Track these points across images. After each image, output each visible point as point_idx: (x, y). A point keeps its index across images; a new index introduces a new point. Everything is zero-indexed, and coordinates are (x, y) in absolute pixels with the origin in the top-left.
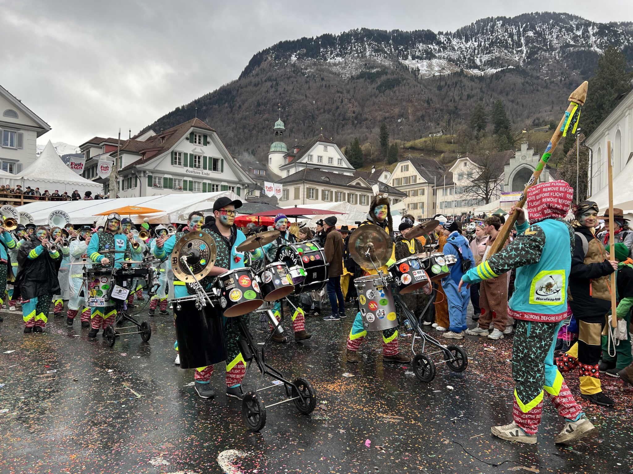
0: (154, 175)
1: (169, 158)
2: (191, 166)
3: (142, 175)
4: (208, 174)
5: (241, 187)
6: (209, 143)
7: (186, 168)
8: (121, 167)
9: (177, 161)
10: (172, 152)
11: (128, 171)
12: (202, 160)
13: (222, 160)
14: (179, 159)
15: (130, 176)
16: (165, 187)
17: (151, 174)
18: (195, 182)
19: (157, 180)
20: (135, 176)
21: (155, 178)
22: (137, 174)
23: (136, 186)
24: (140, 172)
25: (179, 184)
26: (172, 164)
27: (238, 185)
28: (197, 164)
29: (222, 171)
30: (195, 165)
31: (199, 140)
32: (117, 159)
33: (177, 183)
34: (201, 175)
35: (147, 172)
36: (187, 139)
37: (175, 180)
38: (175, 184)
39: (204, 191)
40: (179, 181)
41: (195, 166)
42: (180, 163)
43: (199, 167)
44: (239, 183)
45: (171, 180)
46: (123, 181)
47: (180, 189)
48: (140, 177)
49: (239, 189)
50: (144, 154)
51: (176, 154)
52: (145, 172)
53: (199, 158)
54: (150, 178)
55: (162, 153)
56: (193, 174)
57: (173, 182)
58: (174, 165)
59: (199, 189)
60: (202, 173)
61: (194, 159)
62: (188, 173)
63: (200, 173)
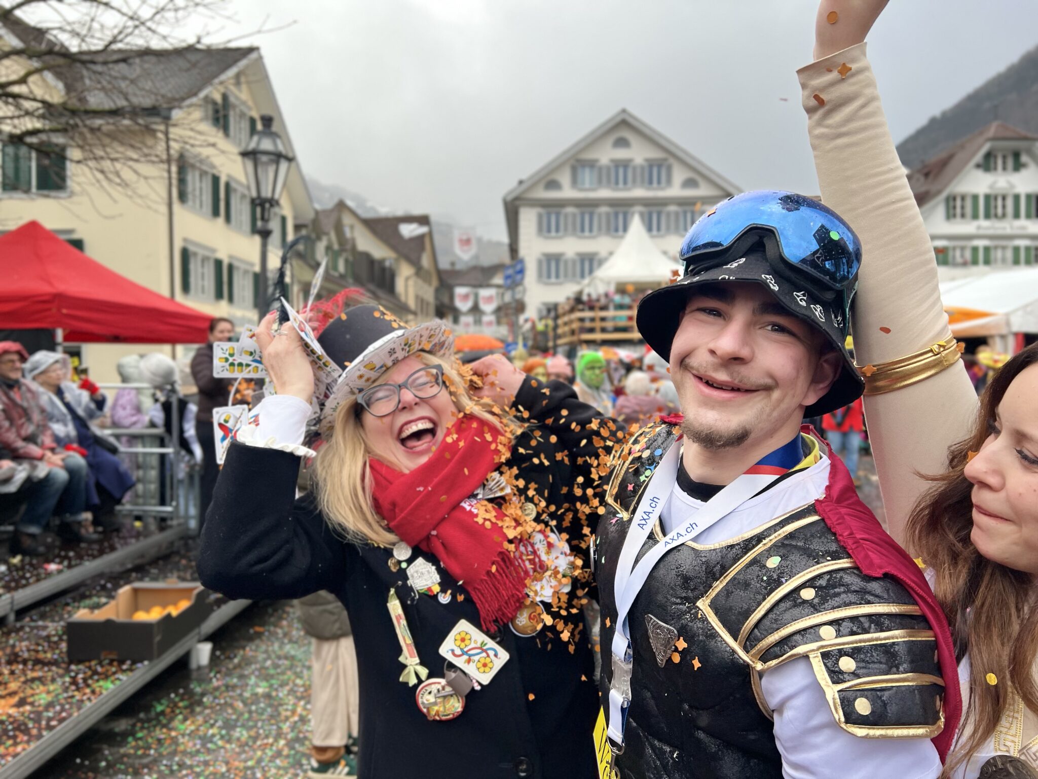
1: (941, 211)
2: (987, 216)
4: (1023, 228)
6: (1024, 166)
7: (975, 224)
9: (958, 211)
10: (947, 198)
12: (1010, 203)
14: (963, 207)
18: (996, 247)
25: (962, 256)
26: (948, 219)
28: (1000, 210)
30: (996, 214)
31: (1004, 163)
33: (958, 253)
34: (1008, 231)
36: (978, 166)
37: (954, 248)
38: (954, 257)
39: (1016, 262)
40: (963, 249)
41: (996, 216)
43: (1004, 215)
45: (946, 249)
47: (965, 264)
51: (954, 199)
53: (1004, 198)
56: (991, 232)
57: (951, 253)
58: (953, 220)
59: (1004, 260)
60: (1012, 228)
61: (992, 203)
62: (982, 232)
63: (1004, 228)
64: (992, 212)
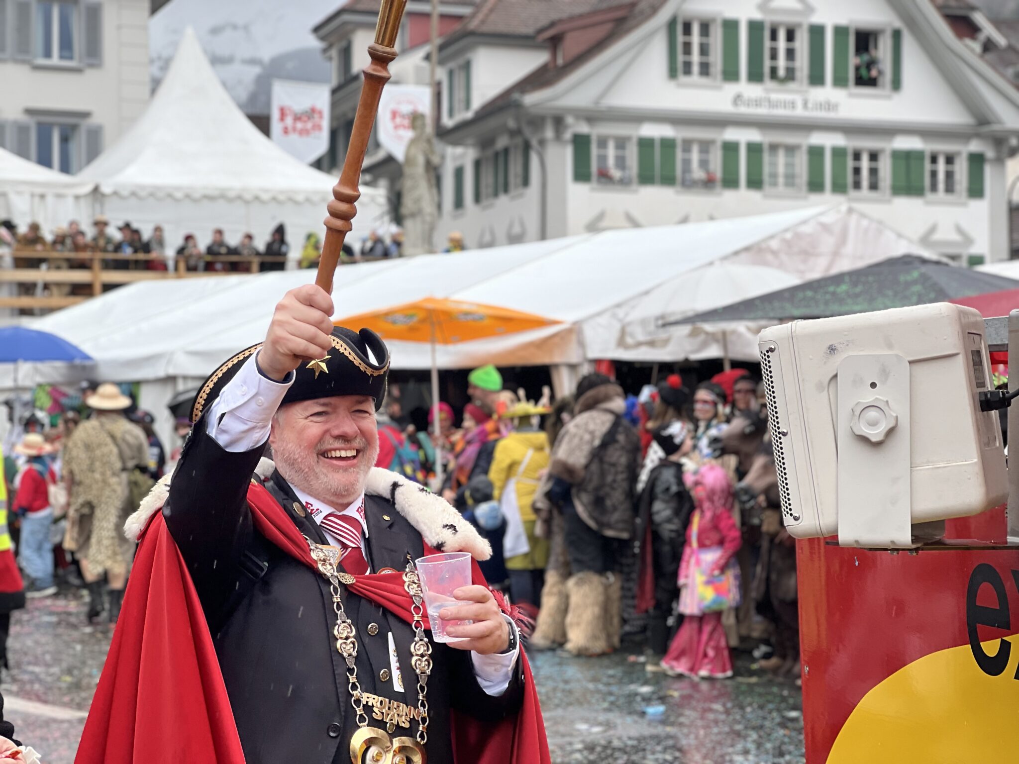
0: (595, 131)
1: (658, 51)
2: (755, 76)
3: (549, 133)
4: (830, 106)
5: (990, 153)
7: (731, 89)
8: (468, 104)
9: (696, 57)
10: (672, 25)
11: (492, 123)
12: (802, 44)
13: (897, 35)
14: (704, 50)
15: (502, 142)
16: (646, 178)
17: (583, 128)
18: (774, 148)
19: (611, 152)
20: (519, 140)
21: (603, 143)
22: (527, 132)
23: (526, 182)
24: (537, 122)
25: (704, 164)
26: (673, 73)
27: (975, 146)
28: (782, 62)
29: (896, 84)
30: (774, 71)
32: (451, 74)
33: (695, 156)
34: (799, 112)
35: (570, 120)
37: (687, 144)
38: (687, 163)
39: (815, 185)
40: (705, 146)
41: (774, 75)
42: (705, 69)
43: (791, 75)
44: (978, 136)
45: (668, 144)
46: (478, 164)
47: (708, 183)
48: (542, 143)
49: (977, 160)
50: (555, 43)
51: (687, 29)
52: (559, 122)
53: (791, 36)
54: (581, 144)
55: (628, 31)
56: (762, 111)
57: (679, 155)
58: (683, 79)
59: (790, 180)
60: (805, 104)
61: (767, 44)
62: (743, 110)
63: (793, 105)
64: (767, 63)
